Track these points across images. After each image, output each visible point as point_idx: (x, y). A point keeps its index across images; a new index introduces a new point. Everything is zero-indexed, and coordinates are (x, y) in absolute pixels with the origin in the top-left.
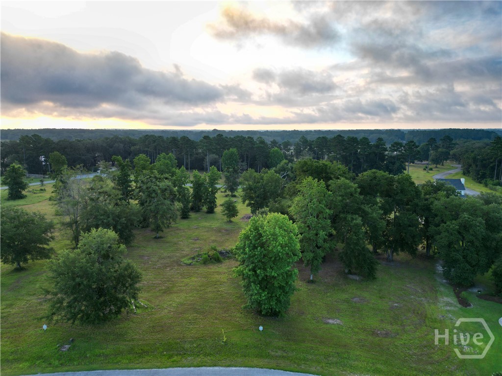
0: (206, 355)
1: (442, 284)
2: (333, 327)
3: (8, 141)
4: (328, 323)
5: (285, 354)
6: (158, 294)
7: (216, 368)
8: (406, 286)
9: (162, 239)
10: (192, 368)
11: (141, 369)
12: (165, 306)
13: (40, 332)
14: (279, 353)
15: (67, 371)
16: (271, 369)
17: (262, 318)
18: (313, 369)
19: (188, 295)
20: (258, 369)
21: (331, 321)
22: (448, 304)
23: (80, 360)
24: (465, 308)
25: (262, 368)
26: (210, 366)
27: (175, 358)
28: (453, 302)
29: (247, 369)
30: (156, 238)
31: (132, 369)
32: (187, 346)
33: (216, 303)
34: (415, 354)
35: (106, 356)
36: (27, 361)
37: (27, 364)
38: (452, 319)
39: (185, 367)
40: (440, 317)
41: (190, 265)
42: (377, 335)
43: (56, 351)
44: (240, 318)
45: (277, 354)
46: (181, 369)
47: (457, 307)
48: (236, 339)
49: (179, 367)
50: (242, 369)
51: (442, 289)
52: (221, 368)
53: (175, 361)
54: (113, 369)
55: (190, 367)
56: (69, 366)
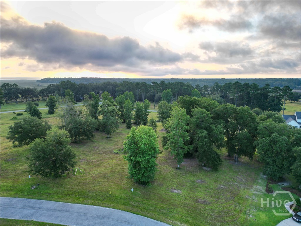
0: (97, 200)
1: (262, 178)
2: (174, 194)
3: (55, 84)
4: (173, 192)
5: (138, 205)
6: (91, 167)
7: (98, 207)
8: (236, 177)
9: (110, 139)
10: (86, 205)
11: (62, 202)
12: (91, 173)
13: (27, 179)
14: (136, 204)
15: (29, 198)
16: (126, 211)
17: (137, 185)
18: (149, 215)
19: (106, 169)
20: (119, 210)
21: (175, 191)
22: (258, 190)
23: (37, 194)
24: (267, 194)
25: (122, 210)
26: (96, 206)
27: (81, 199)
28: (262, 189)
29: (114, 209)
30: (107, 138)
31: (58, 201)
32: (91, 194)
33: (118, 174)
34: (215, 216)
35: (50, 194)
36: (15, 191)
37: (14, 193)
38: (253, 199)
39: (83, 204)
40: (247, 197)
41: (117, 153)
42: (198, 202)
43: (29, 188)
44: (125, 183)
45: (134, 204)
46: (81, 205)
47: (263, 192)
48: (116, 194)
49: (81, 204)
50: (111, 209)
51: (260, 181)
52: (101, 207)
53: (80, 200)
54: (49, 200)
55: (86, 204)
56: (31, 196)
